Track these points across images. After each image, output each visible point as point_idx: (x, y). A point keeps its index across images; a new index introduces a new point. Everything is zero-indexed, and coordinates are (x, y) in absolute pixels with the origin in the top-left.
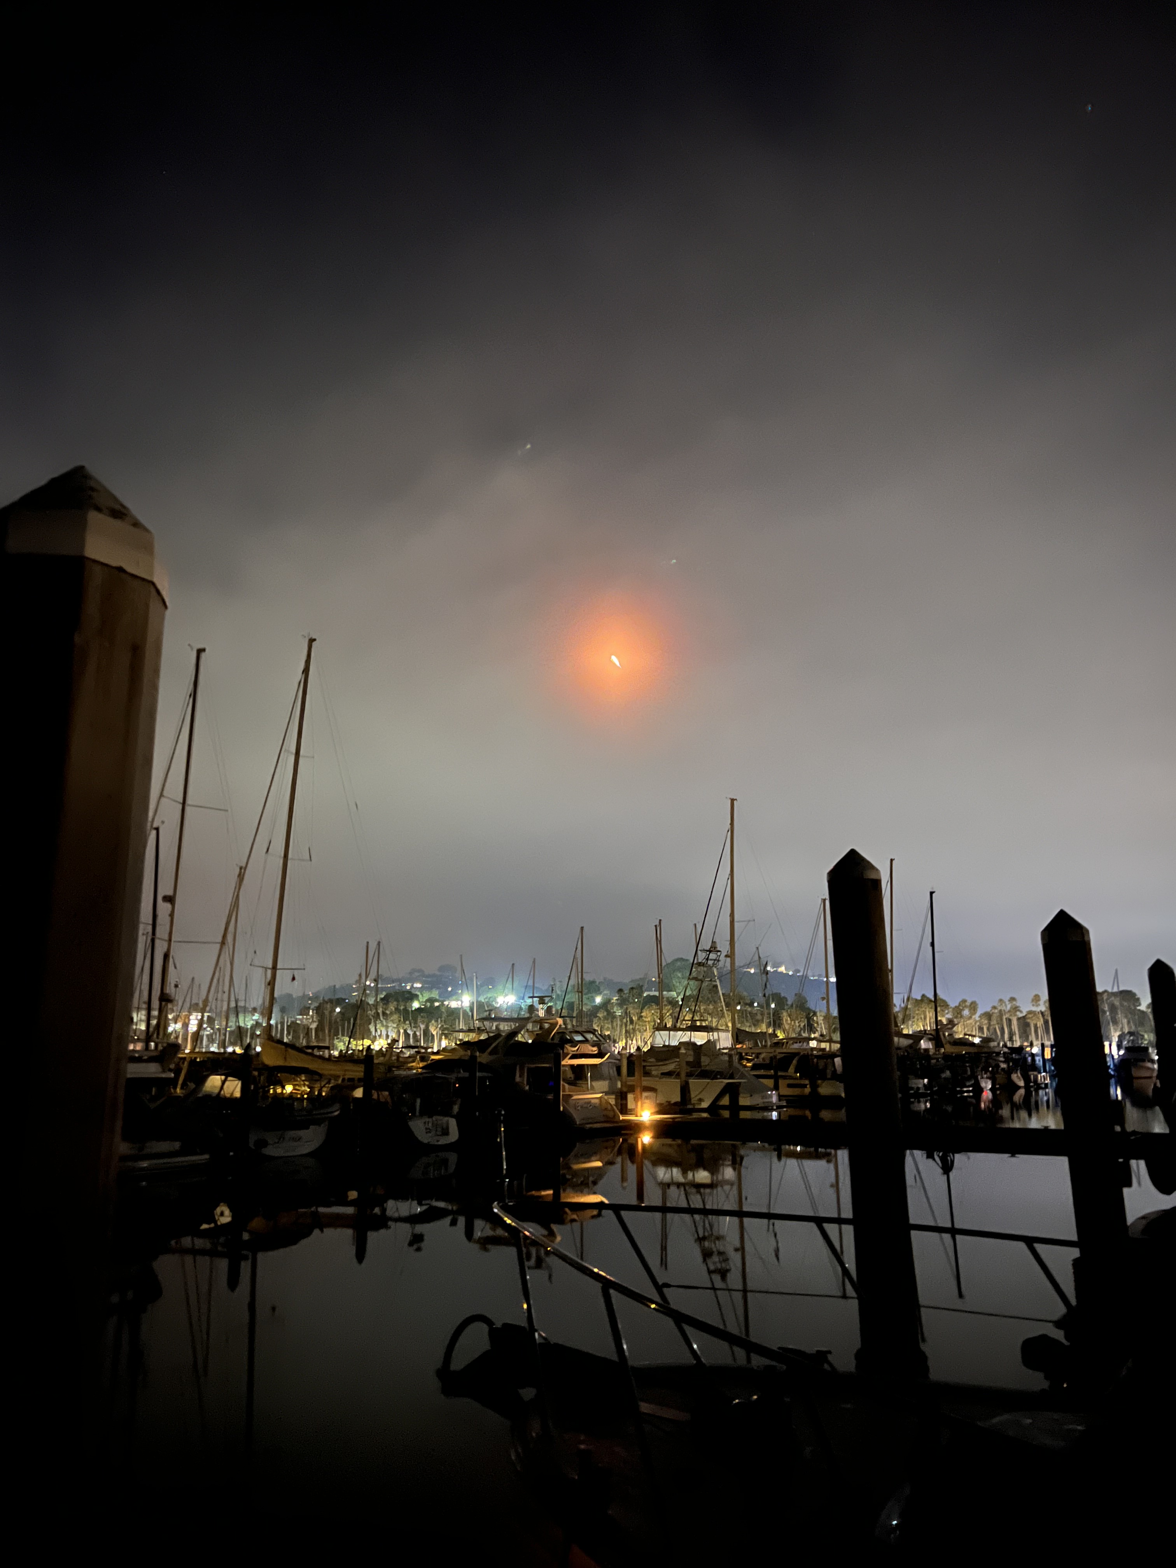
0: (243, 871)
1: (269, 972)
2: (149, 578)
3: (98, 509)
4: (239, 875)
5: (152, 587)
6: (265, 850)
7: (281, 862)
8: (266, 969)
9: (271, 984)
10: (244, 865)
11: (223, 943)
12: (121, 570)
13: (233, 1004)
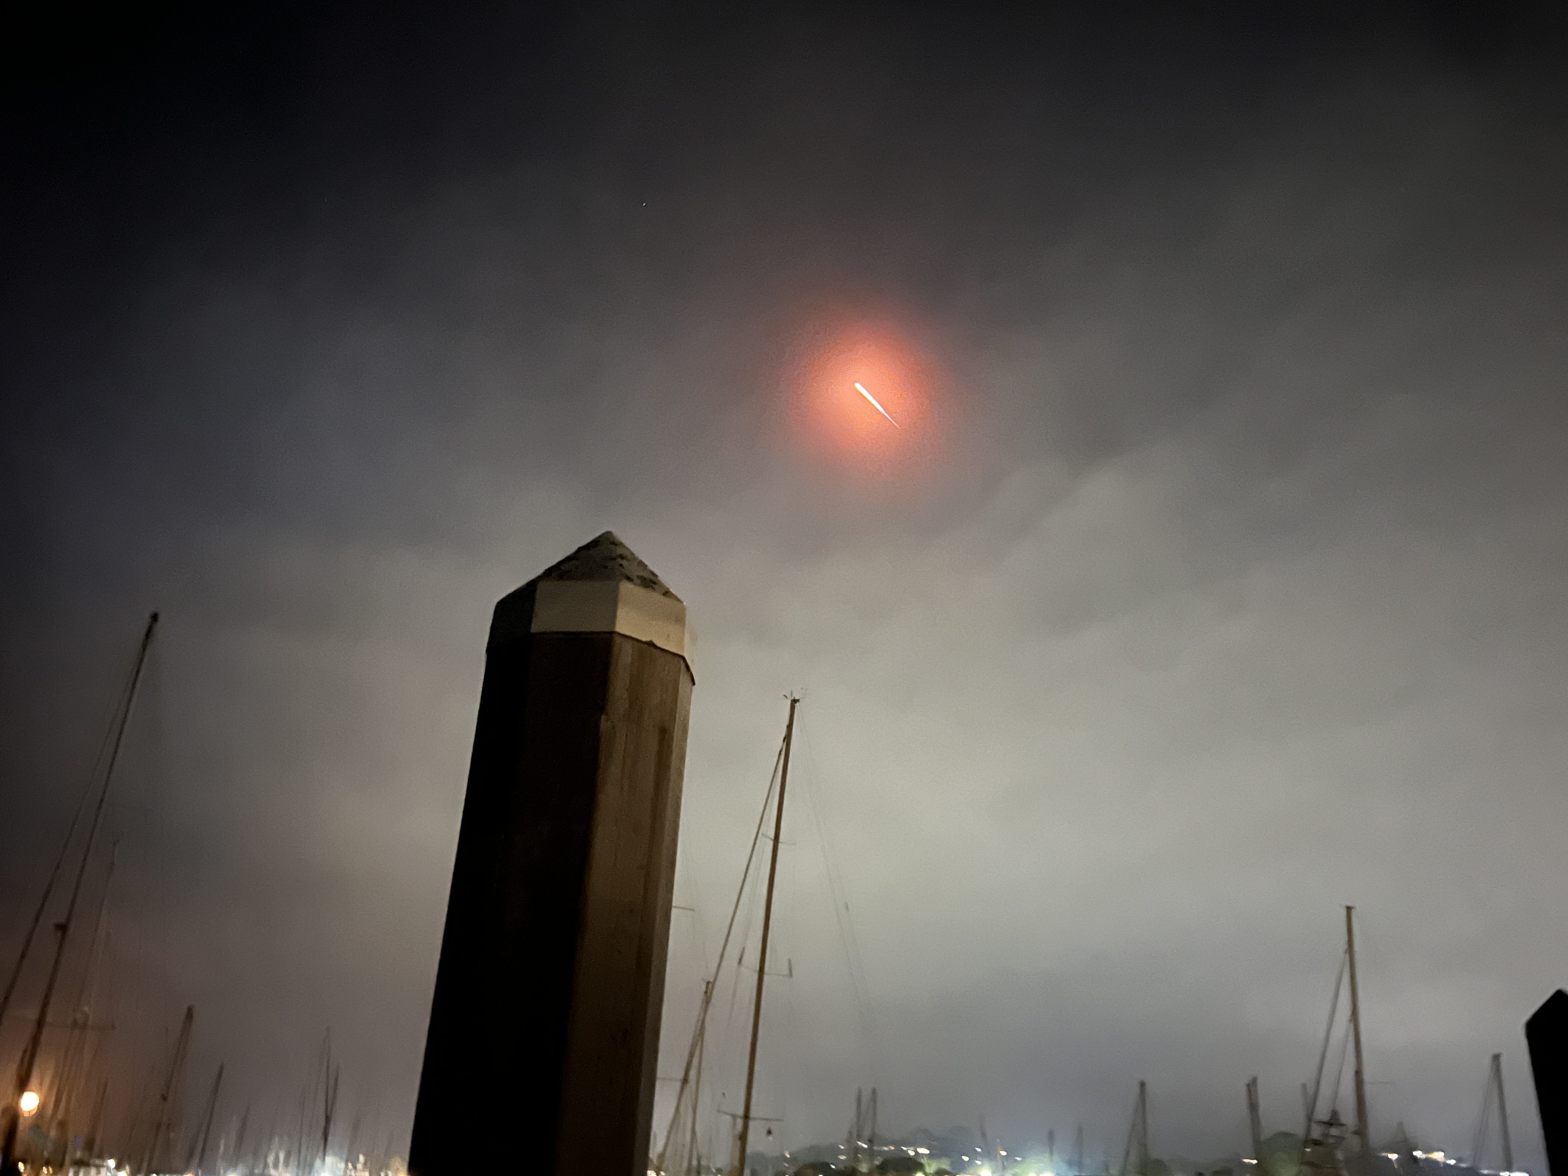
0: (710, 985)
1: (740, 1122)
2: (680, 653)
3: (629, 579)
4: (706, 993)
5: (682, 661)
6: (737, 960)
7: (756, 977)
8: (734, 1117)
9: (743, 1137)
10: (712, 980)
11: (685, 1081)
12: (651, 644)
13: (695, 1163)
